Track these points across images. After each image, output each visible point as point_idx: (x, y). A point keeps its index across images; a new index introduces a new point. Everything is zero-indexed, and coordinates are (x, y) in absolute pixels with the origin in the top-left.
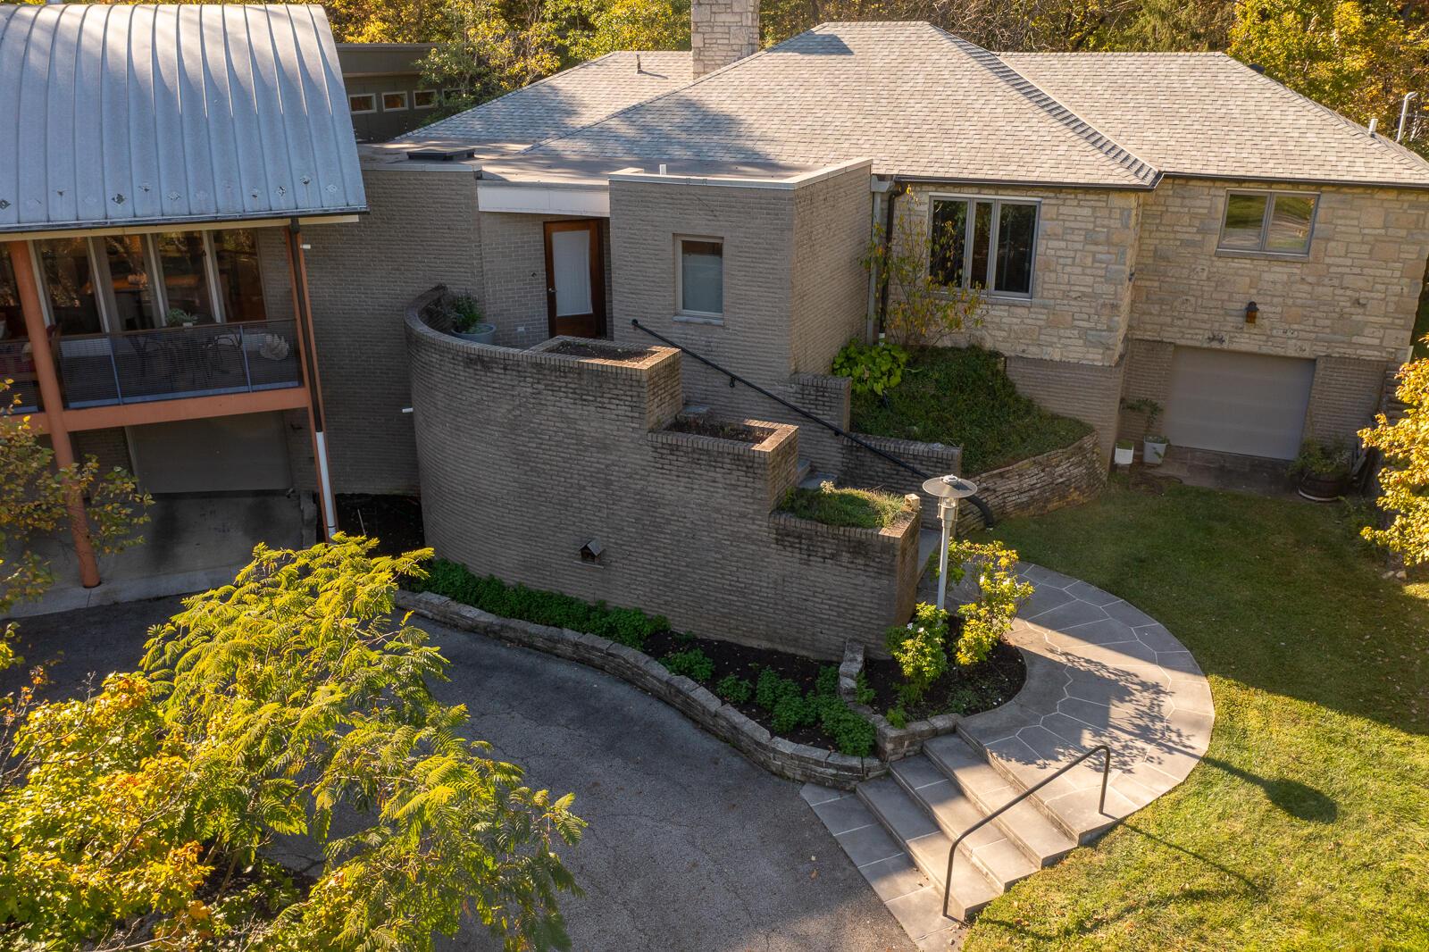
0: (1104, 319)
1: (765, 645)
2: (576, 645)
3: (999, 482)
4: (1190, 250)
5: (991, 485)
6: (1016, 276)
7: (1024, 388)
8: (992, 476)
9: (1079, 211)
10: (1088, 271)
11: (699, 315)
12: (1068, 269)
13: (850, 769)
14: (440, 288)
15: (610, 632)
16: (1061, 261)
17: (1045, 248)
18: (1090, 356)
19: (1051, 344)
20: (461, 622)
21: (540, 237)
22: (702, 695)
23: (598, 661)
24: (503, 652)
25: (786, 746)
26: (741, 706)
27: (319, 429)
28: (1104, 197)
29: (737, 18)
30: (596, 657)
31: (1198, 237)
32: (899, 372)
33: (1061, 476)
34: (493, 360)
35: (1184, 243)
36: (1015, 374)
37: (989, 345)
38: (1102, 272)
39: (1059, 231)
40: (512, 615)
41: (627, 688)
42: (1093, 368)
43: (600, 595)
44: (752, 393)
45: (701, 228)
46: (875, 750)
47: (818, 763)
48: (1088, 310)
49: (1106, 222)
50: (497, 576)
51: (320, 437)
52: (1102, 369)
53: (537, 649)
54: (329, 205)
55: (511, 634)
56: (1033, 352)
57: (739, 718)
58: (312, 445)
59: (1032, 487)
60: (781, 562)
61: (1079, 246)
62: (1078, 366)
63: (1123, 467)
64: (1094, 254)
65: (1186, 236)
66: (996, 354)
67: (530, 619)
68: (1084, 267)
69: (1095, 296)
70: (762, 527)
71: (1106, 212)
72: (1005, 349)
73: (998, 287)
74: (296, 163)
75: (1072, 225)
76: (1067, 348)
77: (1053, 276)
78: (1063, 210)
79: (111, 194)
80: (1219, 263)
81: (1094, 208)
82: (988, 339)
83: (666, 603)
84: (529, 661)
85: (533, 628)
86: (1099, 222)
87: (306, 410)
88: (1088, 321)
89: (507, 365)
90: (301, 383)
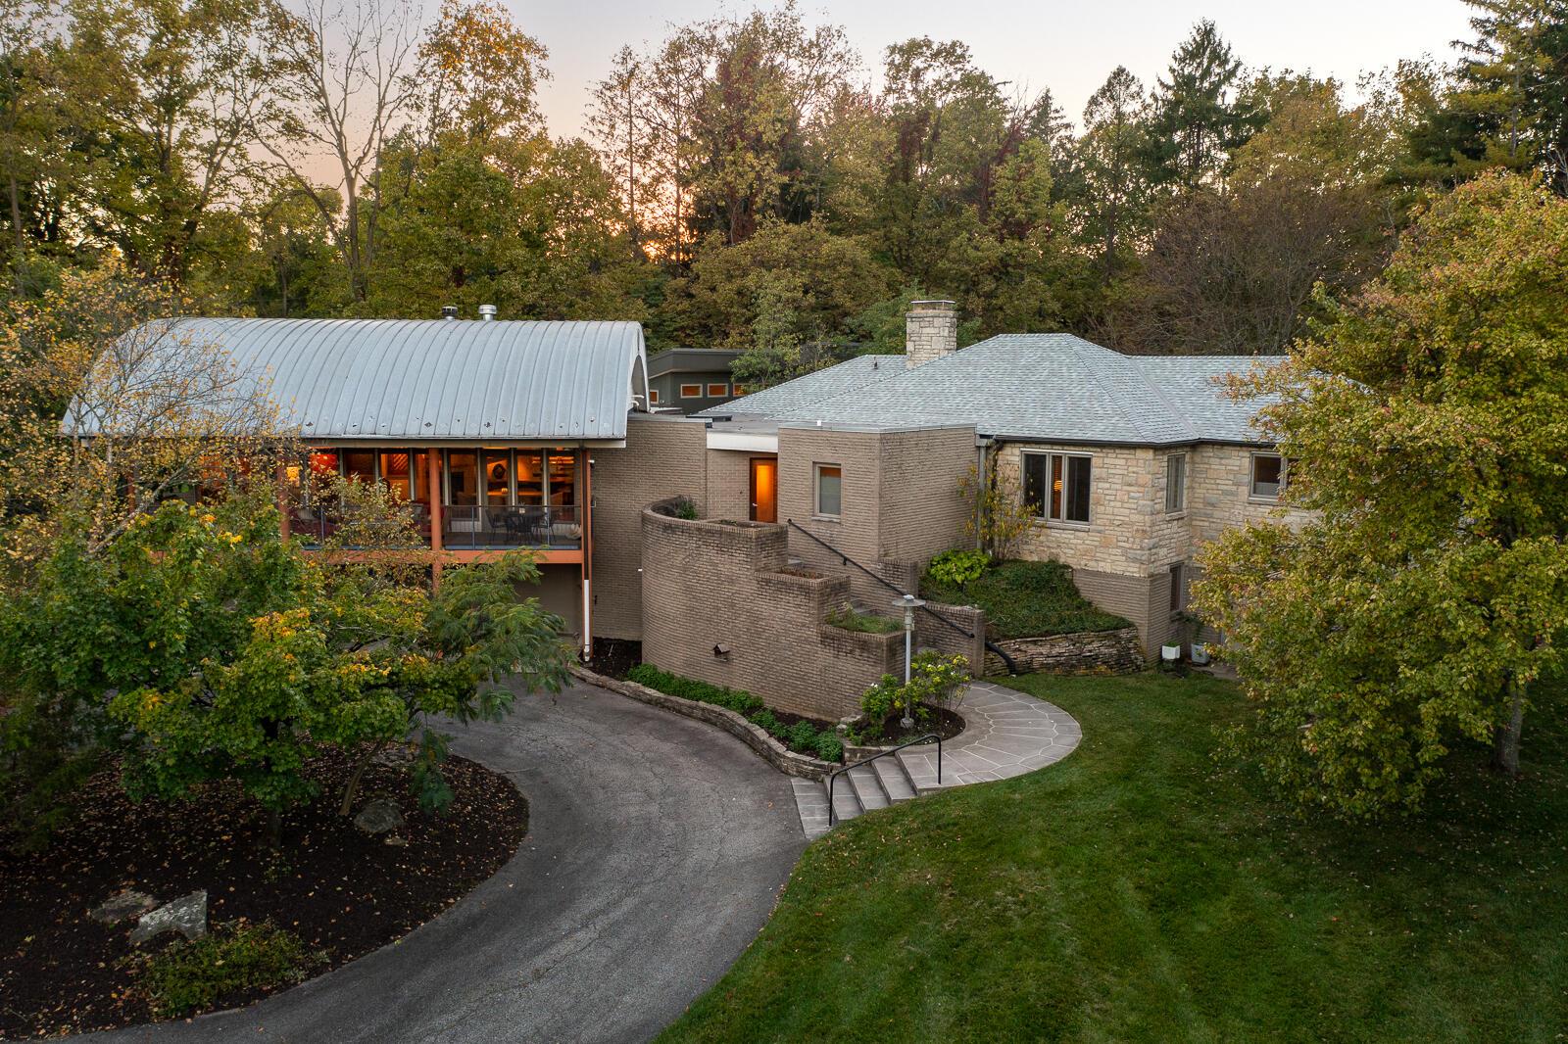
0: (1137, 540)
1: (815, 716)
2: (703, 709)
3: (1031, 646)
4: (1229, 498)
5: (1023, 647)
6: (1080, 509)
7: (1086, 594)
8: (1027, 642)
9: (1117, 462)
10: (1126, 505)
11: (825, 516)
12: (1112, 504)
13: (821, 766)
14: (680, 496)
15: (727, 704)
16: (1108, 497)
17: (1096, 489)
18: (1131, 569)
19: (1104, 560)
20: (643, 698)
21: (747, 468)
22: (761, 734)
23: (714, 720)
24: (662, 713)
25: (791, 754)
26: (781, 740)
27: (587, 578)
28: (1132, 451)
29: (937, 330)
30: (712, 717)
31: (1235, 488)
32: (979, 571)
33: (1090, 651)
34: (677, 527)
35: (1225, 493)
36: (1080, 582)
37: (1062, 561)
38: (1135, 506)
39: (1104, 476)
40: (675, 693)
41: (725, 734)
42: (1132, 578)
43: (726, 683)
44: (855, 569)
45: (828, 457)
46: (840, 758)
47: (805, 763)
48: (1127, 534)
49: (1135, 469)
50: (672, 671)
51: (586, 583)
52: (1138, 579)
53: (684, 714)
54: (603, 434)
55: (669, 704)
56: (1092, 566)
57: (774, 743)
58: (580, 588)
59: (1060, 655)
60: (824, 656)
61: (1118, 487)
62: (1122, 577)
63: (1168, 661)
64: (1129, 492)
65: (1225, 487)
66: (1067, 567)
67: (683, 697)
68: (1122, 502)
69: (1133, 524)
70: (812, 633)
71: (1135, 462)
72: (1072, 562)
73: (1070, 517)
74: (589, 410)
75: (1113, 471)
76: (1112, 563)
77: (1103, 508)
78: (1106, 460)
79: (485, 422)
80: (1251, 509)
81: (1127, 459)
82: (1063, 556)
83: (762, 687)
84: (677, 718)
85: (682, 701)
86: (1131, 469)
87: (580, 565)
88: (1127, 542)
89: (684, 530)
90: (580, 548)
